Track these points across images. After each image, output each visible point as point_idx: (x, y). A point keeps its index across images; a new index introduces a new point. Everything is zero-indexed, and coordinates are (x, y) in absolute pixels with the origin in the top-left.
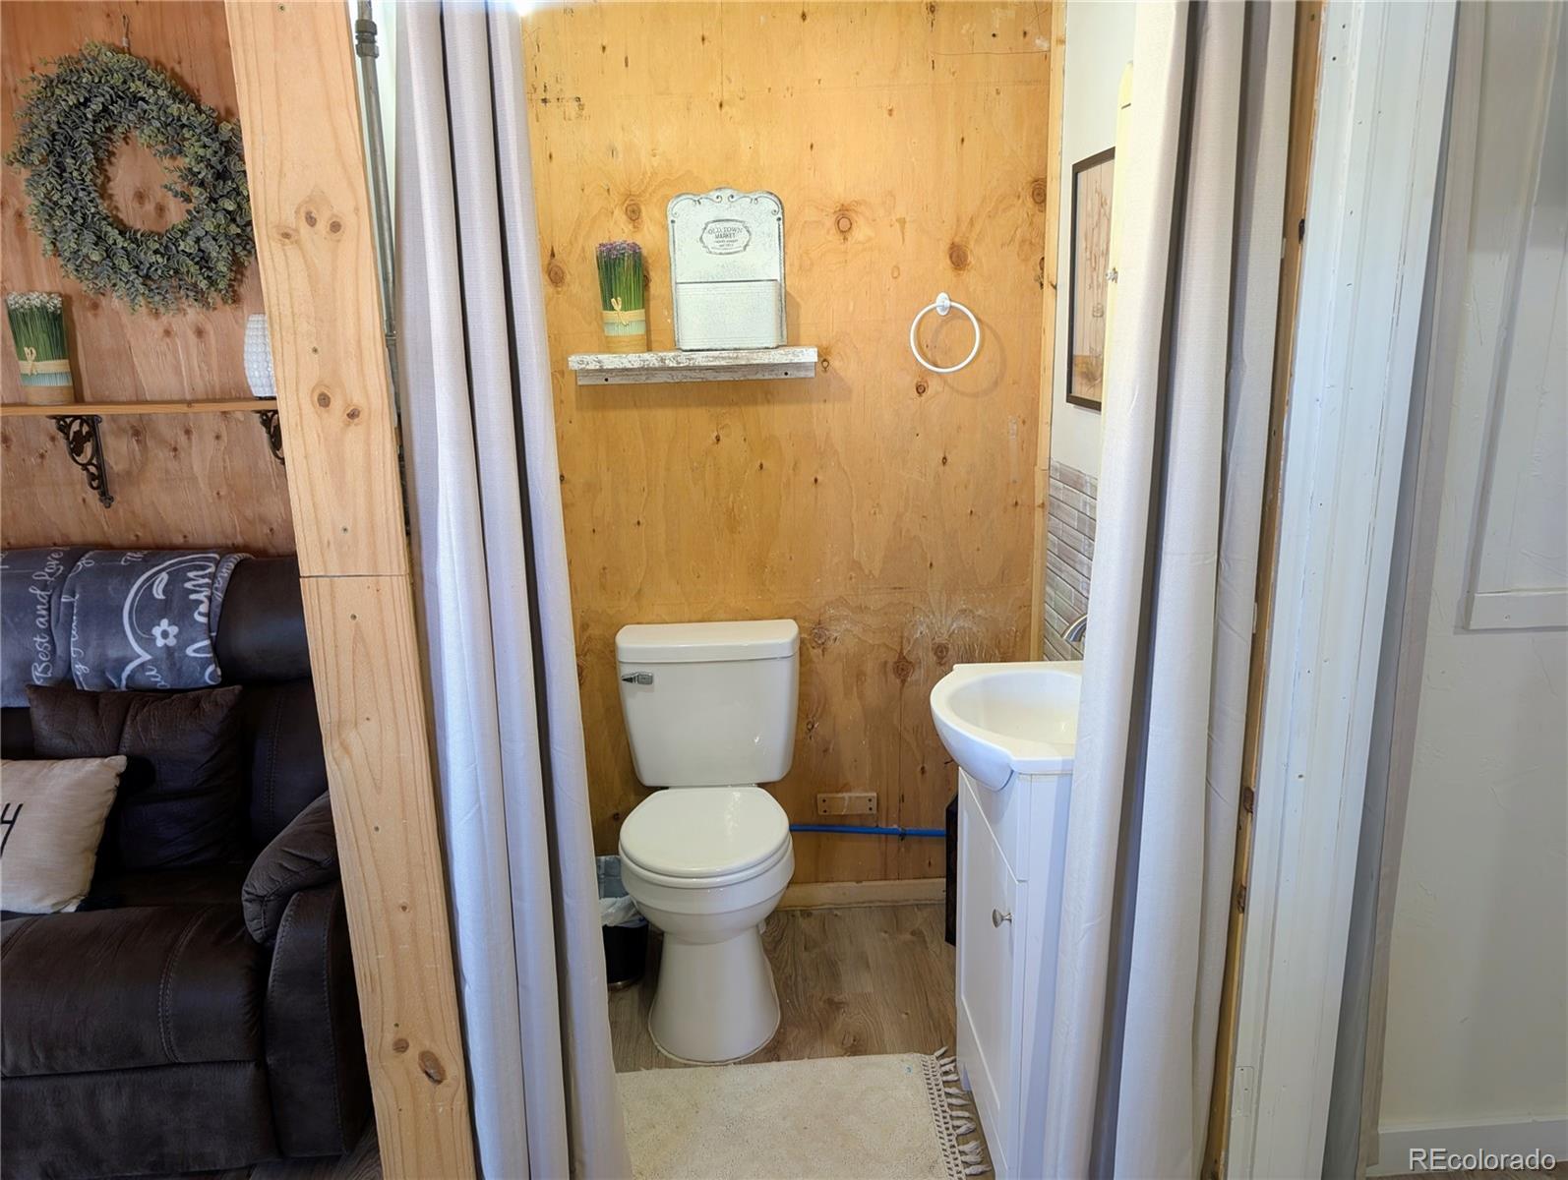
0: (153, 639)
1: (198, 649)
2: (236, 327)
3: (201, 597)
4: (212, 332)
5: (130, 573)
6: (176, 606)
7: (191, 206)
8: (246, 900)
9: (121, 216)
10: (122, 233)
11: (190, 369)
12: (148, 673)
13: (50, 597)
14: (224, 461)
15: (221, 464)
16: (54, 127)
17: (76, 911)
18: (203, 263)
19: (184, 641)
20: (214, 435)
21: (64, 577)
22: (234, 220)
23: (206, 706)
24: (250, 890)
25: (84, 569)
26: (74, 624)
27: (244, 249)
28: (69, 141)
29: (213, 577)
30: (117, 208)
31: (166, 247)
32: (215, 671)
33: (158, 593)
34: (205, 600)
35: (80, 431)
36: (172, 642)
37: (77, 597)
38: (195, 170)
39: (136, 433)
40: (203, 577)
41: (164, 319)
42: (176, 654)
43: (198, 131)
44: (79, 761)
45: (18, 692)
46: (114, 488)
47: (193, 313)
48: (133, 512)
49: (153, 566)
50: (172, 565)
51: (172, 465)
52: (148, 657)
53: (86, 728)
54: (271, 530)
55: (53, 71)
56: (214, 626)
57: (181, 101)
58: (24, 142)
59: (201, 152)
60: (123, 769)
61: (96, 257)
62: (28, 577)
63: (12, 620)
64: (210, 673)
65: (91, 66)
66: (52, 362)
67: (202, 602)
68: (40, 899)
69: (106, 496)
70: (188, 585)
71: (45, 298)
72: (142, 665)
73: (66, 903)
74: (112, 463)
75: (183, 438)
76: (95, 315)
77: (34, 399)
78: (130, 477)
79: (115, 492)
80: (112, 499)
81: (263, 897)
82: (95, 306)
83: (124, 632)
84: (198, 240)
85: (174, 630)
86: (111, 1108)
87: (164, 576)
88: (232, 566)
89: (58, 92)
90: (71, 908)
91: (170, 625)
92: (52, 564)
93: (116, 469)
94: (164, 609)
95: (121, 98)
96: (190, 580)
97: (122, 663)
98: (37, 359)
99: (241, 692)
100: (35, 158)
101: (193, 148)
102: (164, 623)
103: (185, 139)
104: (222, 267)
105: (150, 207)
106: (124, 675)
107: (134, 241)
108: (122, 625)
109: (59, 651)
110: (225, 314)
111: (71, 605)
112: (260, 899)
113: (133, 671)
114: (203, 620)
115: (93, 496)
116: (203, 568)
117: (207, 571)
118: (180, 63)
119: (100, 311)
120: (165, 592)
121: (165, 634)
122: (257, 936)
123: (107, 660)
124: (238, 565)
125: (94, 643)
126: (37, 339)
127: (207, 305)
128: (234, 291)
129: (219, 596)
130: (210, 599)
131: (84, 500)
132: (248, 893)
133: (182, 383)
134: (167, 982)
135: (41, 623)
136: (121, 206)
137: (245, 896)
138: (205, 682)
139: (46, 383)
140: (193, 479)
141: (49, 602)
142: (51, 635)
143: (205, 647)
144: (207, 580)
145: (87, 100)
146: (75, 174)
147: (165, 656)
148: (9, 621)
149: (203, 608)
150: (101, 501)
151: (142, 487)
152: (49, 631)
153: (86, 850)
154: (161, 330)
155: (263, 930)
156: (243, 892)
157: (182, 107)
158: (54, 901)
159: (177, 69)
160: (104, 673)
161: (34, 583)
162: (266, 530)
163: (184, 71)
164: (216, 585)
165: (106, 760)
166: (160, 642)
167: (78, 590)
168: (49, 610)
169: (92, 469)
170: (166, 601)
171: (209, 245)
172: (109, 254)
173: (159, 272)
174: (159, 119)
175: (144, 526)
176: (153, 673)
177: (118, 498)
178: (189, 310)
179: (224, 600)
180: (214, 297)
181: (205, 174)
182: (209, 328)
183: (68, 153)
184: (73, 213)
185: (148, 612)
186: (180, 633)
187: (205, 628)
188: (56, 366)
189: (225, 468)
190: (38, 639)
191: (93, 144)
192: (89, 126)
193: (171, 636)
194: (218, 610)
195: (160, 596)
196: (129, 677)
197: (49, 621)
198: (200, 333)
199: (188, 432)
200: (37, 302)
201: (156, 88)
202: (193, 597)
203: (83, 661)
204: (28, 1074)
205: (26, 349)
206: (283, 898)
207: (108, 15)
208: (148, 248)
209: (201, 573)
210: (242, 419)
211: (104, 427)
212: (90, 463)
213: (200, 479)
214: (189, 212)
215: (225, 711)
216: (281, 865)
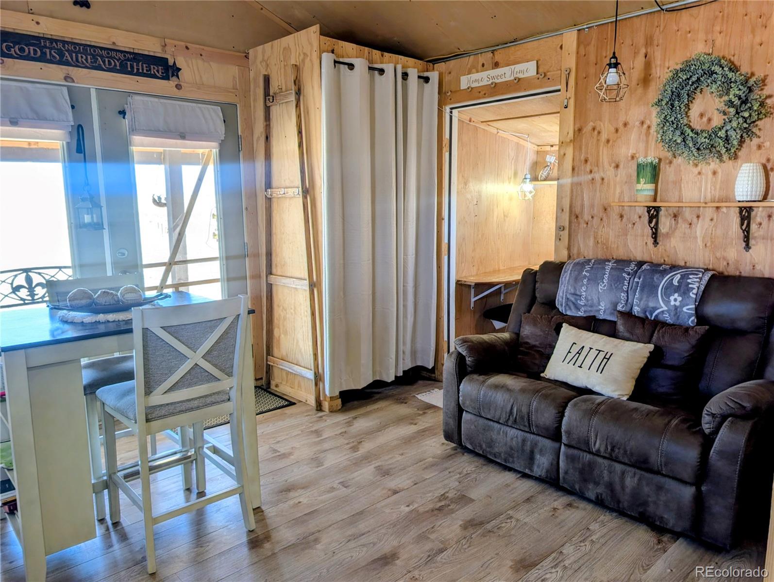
0: (669, 302)
1: (689, 309)
2: (733, 170)
3: (694, 286)
4: (720, 173)
5: (664, 273)
6: (683, 289)
7: (725, 117)
8: (706, 414)
9: (691, 124)
10: (692, 131)
11: (706, 189)
12: (664, 315)
13: (630, 278)
14: (712, 231)
15: (710, 232)
16: (674, 89)
17: (627, 400)
18: (726, 141)
19: (683, 305)
20: (710, 218)
21: (636, 272)
22: (745, 122)
23: (691, 332)
24: (708, 409)
25: (645, 269)
26: (638, 291)
27: (747, 134)
28: (679, 96)
29: (701, 279)
30: (690, 121)
31: (710, 135)
32: (694, 320)
33: (675, 283)
34: (697, 288)
35: (653, 214)
36: (678, 304)
37: (641, 279)
38: (733, 100)
39: (675, 216)
40: (696, 278)
41: (699, 168)
42: (678, 309)
43: (738, 84)
44: (635, 343)
45: (612, 314)
46: (660, 239)
47: (714, 164)
48: (665, 250)
49: (675, 271)
50: (683, 272)
51: (688, 231)
52: (666, 309)
53: (639, 331)
54: (728, 264)
55: (678, 67)
56: (698, 300)
57: (733, 72)
58: (660, 97)
59: (737, 92)
60: (652, 350)
61: (679, 141)
62: (623, 269)
63: (614, 285)
64: (692, 321)
65: (695, 63)
66: (650, 185)
67: (694, 288)
68: (615, 391)
69: (656, 243)
70: (689, 281)
71: (653, 159)
72: (663, 312)
73: (623, 395)
74: (661, 228)
75: (695, 220)
76: (670, 166)
77: (639, 199)
78: (667, 235)
79: (660, 241)
80: (658, 243)
81: (715, 414)
82: (670, 162)
83: (658, 296)
84: (727, 131)
85: (680, 299)
86: (630, 482)
87: (679, 276)
88: (710, 276)
89: (679, 75)
90: (625, 398)
91: (678, 296)
92: (633, 266)
93: (662, 231)
94: (677, 289)
95: (706, 74)
96: (690, 278)
97: (655, 309)
98: (645, 183)
99: (708, 329)
100: (664, 103)
101: (734, 91)
102: (676, 295)
103: (731, 88)
104: (735, 143)
105: (705, 119)
106: (654, 315)
107: (697, 133)
108: (657, 293)
109: (630, 301)
110: (729, 164)
111: (638, 283)
112: (713, 415)
113: (659, 314)
114: (694, 296)
115: (650, 241)
116: (697, 275)
117: (698, 276)
118: (734, 56)
119: (672, 165)
120: (678, 282)
121: (675, 300)
122: (707, 431)
123: (648, 307)
124: (713, 276)
125: (644, 299)
126: (646, 176)
127: (721, 161)
128: (736, 154)
129: (702, 288)
130: (698, 288)
131: (646, 243)
132: (707, 411)
133: (701, 196)
134: (665, 437)
135: (625, 288)
136: (692, 120)
137: (705, 412)
138: (689, 324)
139: (646, 193)
140: (696, 238)
141: (629, 280)
142: (628, 294)
143: (692, 308)
144: (698, 280)
145: (691, 77)
146: (678, 108)
147: (673, 309)
148: (613, 285)
149: (695, 291)
150: (653, 244)
151: (672, 239)
152: (627, 292)
153: (633, 378)
154: (697, 172)
155: (712, 429)
156: (704, 410)
157: (733, 74)
158: (619, 393)
159: (732, 59)
160: (646, 312)
161: (625, 272)
162: (725, 263)
163: (735, 60)
164: (702, 282)
165: (646, 345)
166: (673, 303)
167: (642, 277)
168: (629, 283)
169: (654, 230)
170: (678, 286)
171: (732, 133)
172: (684, 140)
173: (704, 147)
174: (721, 81)
175: (668, 256)
176: (667, 316)
177: (660, 243)
178: (712, 163)
179: (704, 289)
180: (725, 157)
181: (737, 102)
182: (720, 171)
183: (677, 100)
184: (673, 123)
185: (670, 289)
186: (682, 300)
187: (694, 300)
188: (651, 186)
189: (712, 234)
190: (623, 294)
191: (688, 95)
192: (688, 87)
193: (678, 301)
194: (701, 294)
195: (677, 284)
196: (656, 316)
197: (628, 288)
198: (714, 173)
199: (698, 217)
200: (650, 161)
201: (723, 68)
202: (690, 286)
203: (638, 306)
204: (602, 454)
205: (641, 179)
206: (724, 418)
207: (706, 41)
208: (702, 136)
209: (695, 276)
210: (725, 212)
211: (662, 213)
212: (653, 227)
213: (699, 238)
214: (724, 120)
215: (700, 336)
216: (726, 403)
